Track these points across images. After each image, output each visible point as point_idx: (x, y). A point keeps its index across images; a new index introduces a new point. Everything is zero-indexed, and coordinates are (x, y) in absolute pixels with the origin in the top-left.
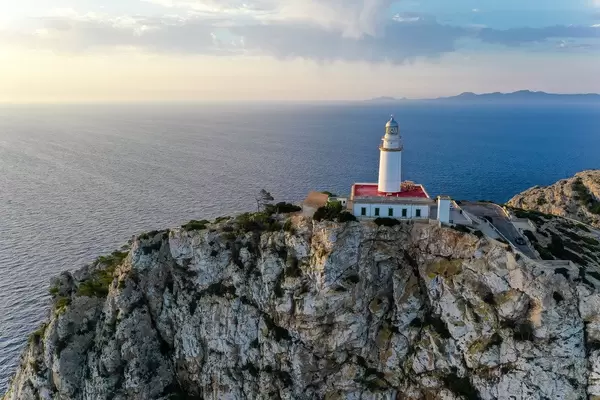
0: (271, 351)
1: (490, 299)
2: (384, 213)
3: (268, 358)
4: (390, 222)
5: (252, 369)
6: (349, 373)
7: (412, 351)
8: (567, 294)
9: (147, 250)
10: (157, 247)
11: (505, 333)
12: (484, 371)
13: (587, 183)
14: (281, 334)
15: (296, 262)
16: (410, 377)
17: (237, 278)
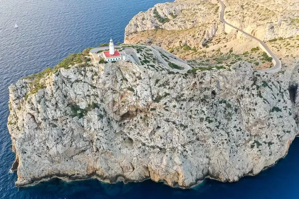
0: (92, 91)
1: (134, 74)
2: (113, 60)
3: (92, 93)
4: (115, 62)
5: (89, 96)
6: (110, 92)
7: (121, 85)
8: (146, 71)
9: (57, 75)
10: (59, 74)
11: (137, 79)
12: (134, 86)
14: (95, 87)
15: (96, 73)
16: (121, 90)
17: (82, 78)
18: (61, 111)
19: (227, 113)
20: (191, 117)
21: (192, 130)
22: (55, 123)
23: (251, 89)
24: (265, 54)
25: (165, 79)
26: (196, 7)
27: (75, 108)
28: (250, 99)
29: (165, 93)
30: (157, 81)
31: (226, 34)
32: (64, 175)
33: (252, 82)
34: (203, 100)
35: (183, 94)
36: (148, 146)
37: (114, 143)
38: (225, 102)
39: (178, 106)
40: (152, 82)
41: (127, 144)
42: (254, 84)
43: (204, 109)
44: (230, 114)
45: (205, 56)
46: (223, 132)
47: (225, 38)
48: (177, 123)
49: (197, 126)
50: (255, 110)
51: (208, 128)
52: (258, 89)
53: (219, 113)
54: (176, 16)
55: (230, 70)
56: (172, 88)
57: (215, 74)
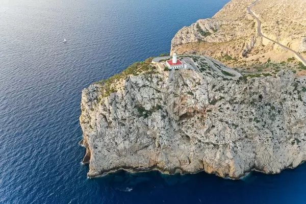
0: (157, 95)
1: (194, 80)
2: (176, 68)
3: (156, 96)
4: (177, 70)
5: (154, 99)
6: (172, 95)
7: (182, 90)
8: (205, 77)
9: (127, 81)
11: (197, 84)
12: (194, 90)
13: (200, 25)
14: (159, 92)
15: (161, 79)
16: (182, 94)
17: (148, 83)
18: (129, 112)
19: (271, 114)
20: (241, 117)
21: (242, 129)
22: (123, 122)
23: (293, 93)
24: (300, 64)
25: (220, 85)
26: (234, 22)
27: (141, 109)
28: (291, 103)
29: (220, 96)
30: (214, 86)
31: (263, 46)
32: (129, 167)
33: (294, 88)
34: (252, 103)
35: (236, 98)
36: (203, 143)
37: (173, 140)
38: (270, 105)
39: (231, 108)
40: (210, 87)
41: (185, 141)
42: (295, 89)
43: (253, 111)
44: (274, 115)
45: (245, 65)
46: (268, 131)
47: (262, 49)
48: (230, 122)
49: (246, 125)
50: (296, 111)
51: (256, 127)
52: (298, 94)
53: (265, 114)
54: (217, 30)
55: (276, 77)
56: (226, 92)
57: (263, 81)
